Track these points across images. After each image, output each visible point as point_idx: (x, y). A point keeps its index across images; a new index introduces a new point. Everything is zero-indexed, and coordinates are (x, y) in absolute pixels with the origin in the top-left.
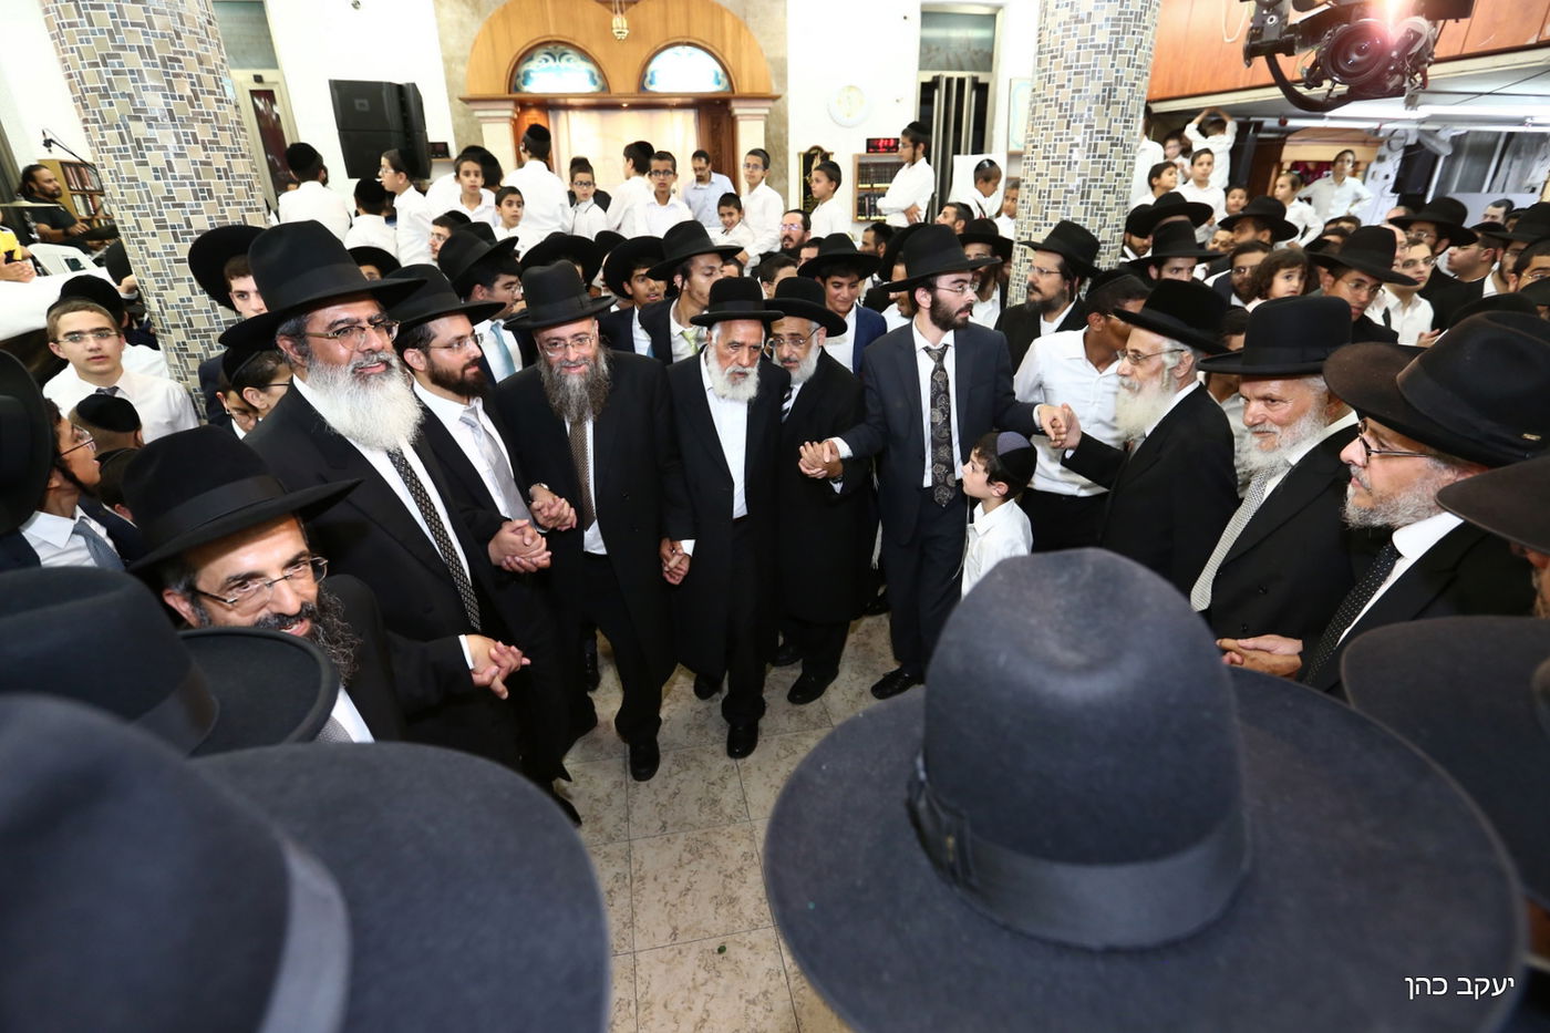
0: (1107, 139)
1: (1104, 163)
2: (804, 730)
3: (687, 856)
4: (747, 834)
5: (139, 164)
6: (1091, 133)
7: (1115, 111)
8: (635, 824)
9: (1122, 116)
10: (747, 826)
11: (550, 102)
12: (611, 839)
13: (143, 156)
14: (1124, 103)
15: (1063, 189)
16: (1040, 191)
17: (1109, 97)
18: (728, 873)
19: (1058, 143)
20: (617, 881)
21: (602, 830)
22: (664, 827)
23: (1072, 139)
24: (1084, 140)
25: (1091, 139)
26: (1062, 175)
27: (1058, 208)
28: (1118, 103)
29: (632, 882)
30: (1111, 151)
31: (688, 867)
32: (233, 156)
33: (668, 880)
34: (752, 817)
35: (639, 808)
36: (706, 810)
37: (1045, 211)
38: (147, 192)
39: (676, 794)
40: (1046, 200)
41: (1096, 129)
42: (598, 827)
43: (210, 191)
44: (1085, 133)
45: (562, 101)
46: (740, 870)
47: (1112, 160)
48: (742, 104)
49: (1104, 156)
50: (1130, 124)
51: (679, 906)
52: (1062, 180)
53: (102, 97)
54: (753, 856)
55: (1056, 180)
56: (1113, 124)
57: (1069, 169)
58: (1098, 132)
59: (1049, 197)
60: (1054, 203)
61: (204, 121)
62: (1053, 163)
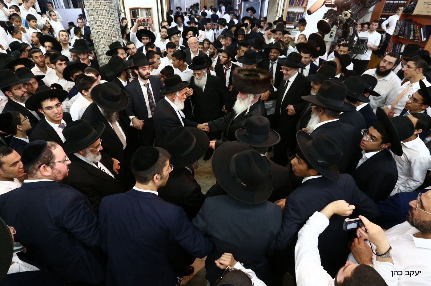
15: (114, 33)
16: (108, 34)
27: (114, 38)
37: (111, 39)
40: (111, 36)
59: (111, 35)
60: (113, 37)
62: (110, 26)
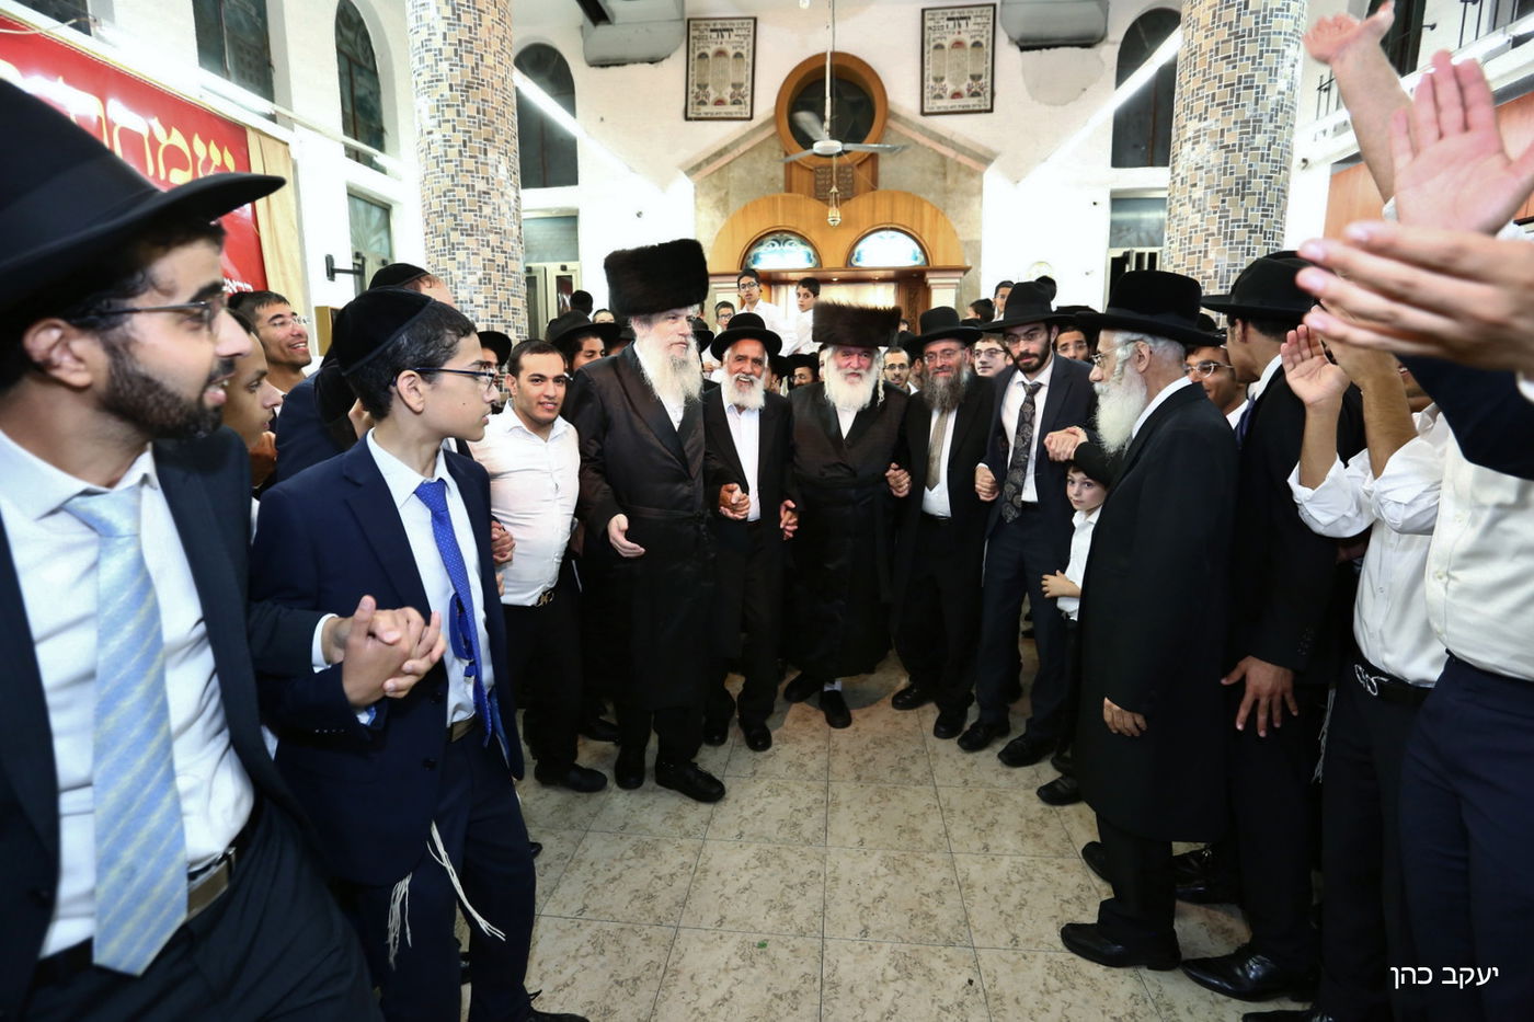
0: (1245, 226)
1: (1243, 249)
2: (903, 784)
3: (754, 862)
4: (820, 857)
5: (450, 259)
6: (1227, 222)
7: (1250, 201)
8: (713, 828)
9: (1259, 205)
10: (820, 850)
11: (774, 277)
12: (687, 835)
13: (454, 254)
14: (1260, 194)
17: (1244, 189)
18: (790, 884)
19: (1193, 234)
20: (682, 868)
21: (682, 826)
22: (741, 835)
23: (1207, 230)
24: (1220, 228)
25: (1226, 227)
26: (1199, 263)
28: (1254, 194)
29: (695, 871)
30: (1250, 238)
31: (752, 872)
32: (510, 258)
33: (730, 878)
34: (829, 844)
35: (722, 816)
36: (786, 830)
38: (451, 279)
39: (760, 812)
41: (1231, 218)
42: (680, 824)
43: (490, 279)
44: (1220, 223)
45: (784, 276)
46: (803, 884)
47: (1252, 246)
48: (936, 275)
49: (1243, 243)
50: (1270, 213)
51: (733, 901)
52: (1199, 268)
53: (438, 217)
54: (819, 875)
55: (1193, 269)
56: (1250, 213)
57: (1205, 256)
58: (1232, 221)
61: (496, 233)
